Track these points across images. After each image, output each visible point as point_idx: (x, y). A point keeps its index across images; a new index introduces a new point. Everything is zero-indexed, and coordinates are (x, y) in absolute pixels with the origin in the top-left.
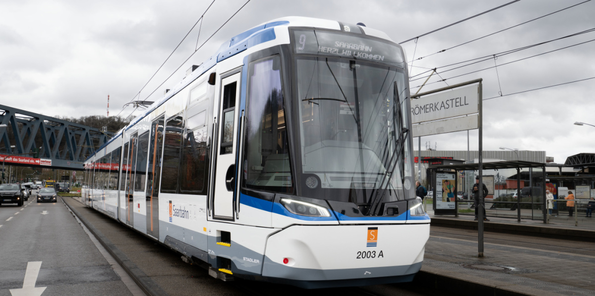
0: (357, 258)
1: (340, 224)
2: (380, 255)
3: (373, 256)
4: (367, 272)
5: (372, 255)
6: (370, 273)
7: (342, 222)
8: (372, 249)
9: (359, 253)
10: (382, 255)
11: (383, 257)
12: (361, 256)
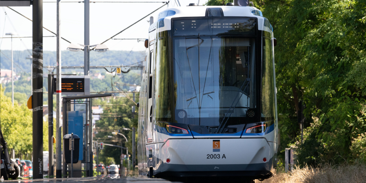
0: (207, 158)
1: (194, 138)
2: (223, 157)
3: (219, 157)
4: (216, 167)
5: (217, 156)
6: (218, 168)
7: (195, 137)
8: (217, 153)
9: (208, 156)
10: (225, 157)
11: (225, 158)
12: (210, 157)
